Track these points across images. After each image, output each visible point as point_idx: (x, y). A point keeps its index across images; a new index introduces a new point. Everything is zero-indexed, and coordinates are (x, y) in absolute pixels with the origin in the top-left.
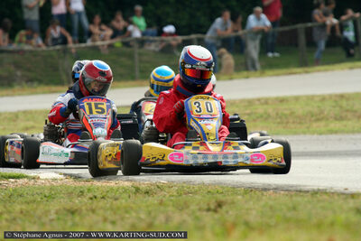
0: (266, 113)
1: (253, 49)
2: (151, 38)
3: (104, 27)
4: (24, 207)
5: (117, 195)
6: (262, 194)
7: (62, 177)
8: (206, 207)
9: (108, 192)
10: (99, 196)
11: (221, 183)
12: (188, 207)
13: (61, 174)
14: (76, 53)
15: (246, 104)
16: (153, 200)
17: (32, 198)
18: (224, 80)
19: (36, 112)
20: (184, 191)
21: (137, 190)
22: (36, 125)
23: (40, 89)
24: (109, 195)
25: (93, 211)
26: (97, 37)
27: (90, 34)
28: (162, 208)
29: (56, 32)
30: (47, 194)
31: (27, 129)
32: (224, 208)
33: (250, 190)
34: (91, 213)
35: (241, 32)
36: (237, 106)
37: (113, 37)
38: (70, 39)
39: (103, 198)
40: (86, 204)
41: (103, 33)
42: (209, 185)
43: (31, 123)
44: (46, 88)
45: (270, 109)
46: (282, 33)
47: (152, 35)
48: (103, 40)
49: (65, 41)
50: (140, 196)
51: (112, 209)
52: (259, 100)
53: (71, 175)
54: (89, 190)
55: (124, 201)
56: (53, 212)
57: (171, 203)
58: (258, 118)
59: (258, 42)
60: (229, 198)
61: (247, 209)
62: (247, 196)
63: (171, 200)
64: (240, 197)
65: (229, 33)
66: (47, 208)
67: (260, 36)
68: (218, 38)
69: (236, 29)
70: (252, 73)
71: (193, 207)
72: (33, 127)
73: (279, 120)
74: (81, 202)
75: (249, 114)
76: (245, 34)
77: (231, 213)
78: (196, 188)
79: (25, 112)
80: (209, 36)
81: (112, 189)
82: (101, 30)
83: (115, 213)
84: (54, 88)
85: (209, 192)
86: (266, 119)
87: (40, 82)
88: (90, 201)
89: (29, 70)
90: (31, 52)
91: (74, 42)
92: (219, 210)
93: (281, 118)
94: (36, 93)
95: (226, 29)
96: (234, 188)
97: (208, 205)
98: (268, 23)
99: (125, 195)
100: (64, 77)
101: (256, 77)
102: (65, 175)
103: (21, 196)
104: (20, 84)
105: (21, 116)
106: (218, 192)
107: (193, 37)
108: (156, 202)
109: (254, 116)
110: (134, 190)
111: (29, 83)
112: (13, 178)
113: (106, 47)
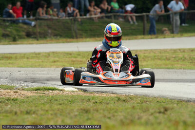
0: (183, 57)
2: (121, 14)
3: (96, 8)
5: (108, 102)
6: (188, 104)
7: (76, 90)
8: (158, 111)
9: (103, 100)
10: (98, 102)
11: (163, 97)
12: (148, 110)
13: (76, 88)
15: (173, 52)
17: (61, 102)
18: (161, 38)
19: (59, 53)
20: (145, 99)
21: (119, 99)
22: (60, 60)
23: (61, 40)
24: (103, 101)
25: (97, 111)
28: (134, 111)
29: (70, 10)
30: (70, 100)
31: (55, 62)
32: (168, 112)
33: (180, 101)
34: (96, 112)
36: (168, 53)
39: (100, 103)
41: (95, 11)
42: (158, 97)
43: (57, 59)
44: (64, 40)
45: (186, 55)
47: (122, 12)
50: (121, 103)
51: (107, 110)
52: (180, 50)
53: (81, 89)
54: (93, 98)
55: (112, 105)
56: (75, 110)
57: (138, 107)
58: (179, 59)
60: (170, 106)
62: (179, 105)
63: (138, 106)
64: (175, 105)
65: (163, 13)
66: (71, 108)
68: (157, 15)
70: (175, 35)
71: (151, 110)
72: (58, 61)
73: (191, 61)
74: (88, 105)
75: (174, 57)
77: (172, 114)
78: (151, 99)
79: (54, 53)
81: (105, 98)
83: (109, 113)
84: (69, 40)
85: (158, 101)
86: (184, 60)
87: (61, 36)
88: (94, 104)
89: (55, 30)
90: (57, 20)
92: (166, 112)
94: (60, 43)
95: (162, 11)
96: (171, 100)
97: (159, 109)
99: (112, 102)
100: (74, 34)
101: (178, 37)
102: (78, 89)
103: (56, 100)
104: (50, 37)
105: (51, 55)
106: (162, 102)
107: (144, 14)
108: (130, 106)
109: (177, 59)
110: (117, 99)
111: (55, 37)
112: (51, 90)
113: (97, 18)
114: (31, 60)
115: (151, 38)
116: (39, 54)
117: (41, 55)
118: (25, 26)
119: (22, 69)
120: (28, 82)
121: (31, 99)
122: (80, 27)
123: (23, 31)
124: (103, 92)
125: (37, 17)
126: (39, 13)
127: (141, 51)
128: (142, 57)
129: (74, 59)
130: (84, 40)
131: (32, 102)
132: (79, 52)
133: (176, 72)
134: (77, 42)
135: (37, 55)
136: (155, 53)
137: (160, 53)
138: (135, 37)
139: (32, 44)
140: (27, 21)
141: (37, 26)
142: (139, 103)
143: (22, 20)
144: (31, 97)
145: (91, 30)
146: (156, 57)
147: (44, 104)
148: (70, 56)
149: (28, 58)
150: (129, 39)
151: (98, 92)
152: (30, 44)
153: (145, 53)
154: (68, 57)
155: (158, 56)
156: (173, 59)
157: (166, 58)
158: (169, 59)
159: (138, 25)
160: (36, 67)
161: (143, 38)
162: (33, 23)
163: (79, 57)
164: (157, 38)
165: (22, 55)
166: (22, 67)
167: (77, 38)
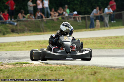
0: (111, 41)
1: (107, 20)
3: (55, 12)
4: (28, 73)
5: (60, 69)
6: (110, 69)
7: (41, 63)
8: (91, 74)
10: (54, 70)
11: (95, 66)
12: (84, 74)
13: (41, 62)
14: (46, 21)
15: (104, 38)
16: (72, 71)
17: (31, 71)
18: (97, 30)
19: (32, 41)
20: (84, 67)
21: (67, 68)
22: (33, 46)
24: (57, 69)
25: (52, 75)
26: (53, 16)
27: (51, 15)
28: (76, 74)
29: (39, 14)
30: (36, 69)
31: (29, 47)
32: (97, 74)
33: (106, 68)
35: (102, 14)
36: (101, 39)
37: (58, 16)
38: (44, 16)
39: (55, 70)
40: (49, 72)
41: (55, 15)
42: (92, 66)
43: (30, 45)
44: (35, 33)
45: (112, 40)
46: (117, 15)
48: (55, 17)
49: (42, 17)
50: (68, 70)
51: (58, 74)
52: (109, 37)
53: (44, 63)
54: (50, 68)
55: (62, 72)
58: (108, 43)
59: (108, 18)
60: (98, 71)
61: (105, 74)
62: (105, 70)
63: (79, 71)
64: (102, 70)
65: (98, 14)
66: (36, 74)
67: (109, 15)
68: (95, 16)
69: (101, 13)
70: (106, 28)
71: (86, 74)
72: (31, 47)
73: (115, 44)
74: (47, 72)
75: (105, 42)
76: (104, 15)
77: (99, 75)
78: (87, 67)
79: (28, 41)
80: (91, 15)
81: (58, 67)
82: (54, 13)
83: (59, 76)
84: (38, 33)
85: (92, 68)
86: (111, 44)
87: (34, 31)
88: (51, 72)
89: (30, 27)
90: (30, 21)
91: (45, 18)
92: (95, 75)
93: (116, 43)
94: (33, 35)
95: (97, 13)
96: (100, 67)
97: (91, 73)
98: (112, 11)
99: (63, 70)
100: (42, 30)
101: (108, 29)
102: (42, 63)
103: (27, 70)
104: (27, 32)
105: (27, 43)
106: (95, 69)
107: (86, 16)
108: (73, 72)
109: (107, 43)
110: (66, 68)
111: (30, 32)
112: (25, 64)
113: (56, 19)
114: (14, 46)
115: (91, 31)
116: (19, 42)
117: (21, 43)
118: (11, 26)
119: (8, 52)
120: (11, 59)
121: (11, 70)
122: (45, 25)
123: (9, 29)
124: (57, 64)
125: (18, 19)
126: (19, 17)
127: (84, 39)
128: (85, 42)
129: (42, 45)
130: (48, 33)
131: (11, 71)
132: (45, 40)
133: (106, 51)
134: (44, 34)
135: (18, 43)
136: (93, 40)
137: (96, 40)
138: (80, 30)
139: (15, 36)
140: (11, 22)
141: (18, 25)
142: (79, 70)
143: (9, 22)
144: (11, 68)
145: (52, 27)
146: (94, 42)
147: (19, 72)
148: (39, 43)
149: (12, 45)
150: (77, 32)
151: (54, 64)
152: (14, 36)
153: (86, 40)
154: (37, 44)
155: (95, 41)
156: (104, 43)
157: (100, 43)
158: (102, 43)
159: (82, 23)
160: (17, 50)
161: (85, 31)
162: (16, 24)
163: (45, 43)
164: (94, 30)
165: (8, 44)
166: (8, 51)
167: (44, 32)
